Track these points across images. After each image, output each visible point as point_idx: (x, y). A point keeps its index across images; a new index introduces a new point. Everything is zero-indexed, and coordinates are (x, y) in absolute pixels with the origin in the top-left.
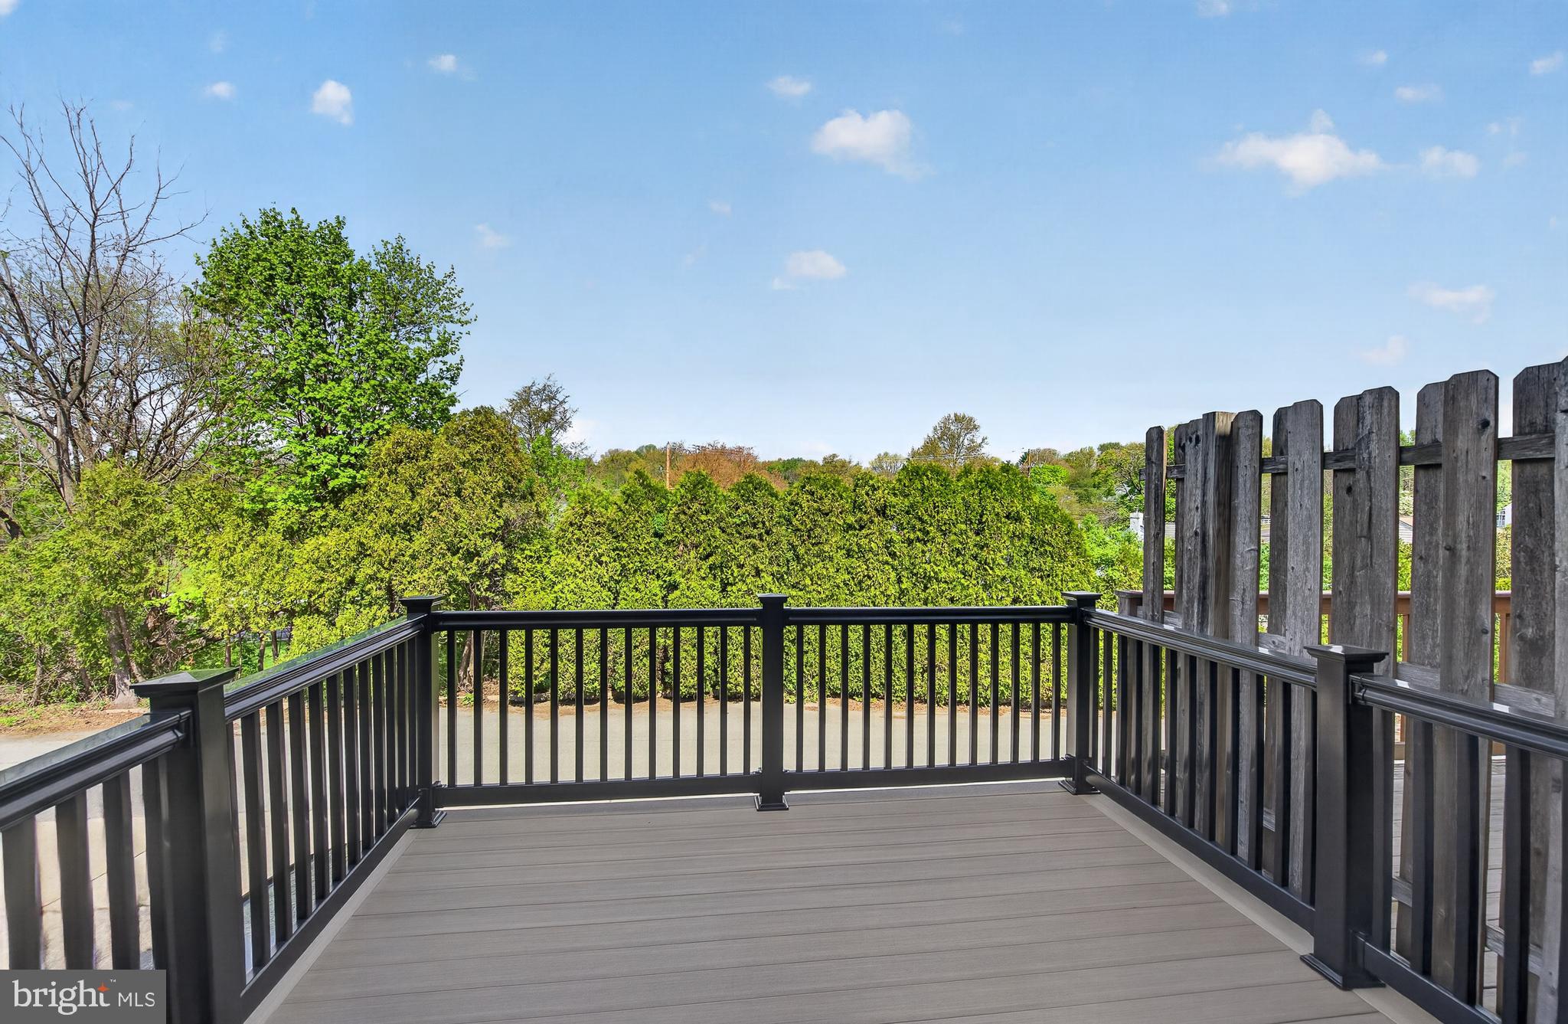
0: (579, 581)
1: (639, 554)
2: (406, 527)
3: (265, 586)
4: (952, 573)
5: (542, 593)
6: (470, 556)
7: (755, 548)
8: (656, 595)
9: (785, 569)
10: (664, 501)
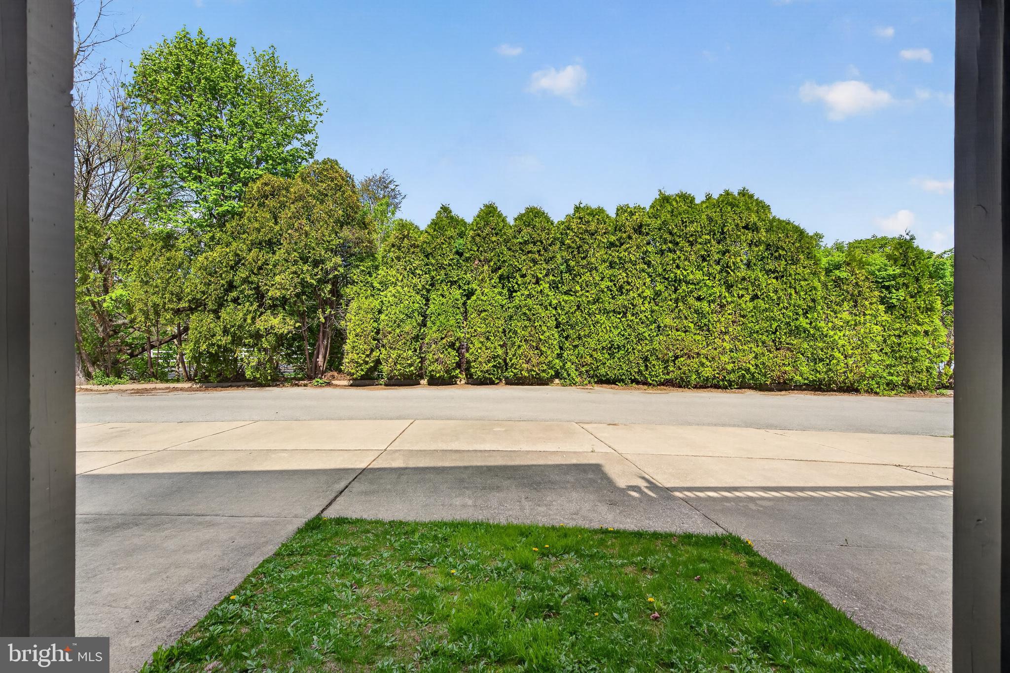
0: (399, 288)
1: (445, 269)
2: (270, 243)
3: (170, 288)
4: (699, 275)
5: (372, 298)
6: (316, 263)
7: (535, 262)
8: (457, 300)
9: (559, 278)
10: (463, 229)
